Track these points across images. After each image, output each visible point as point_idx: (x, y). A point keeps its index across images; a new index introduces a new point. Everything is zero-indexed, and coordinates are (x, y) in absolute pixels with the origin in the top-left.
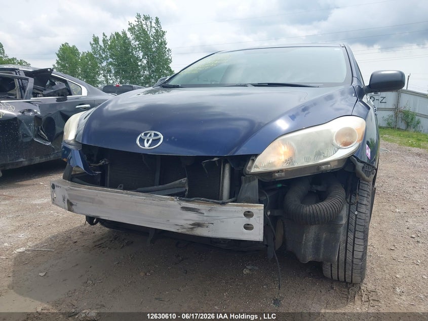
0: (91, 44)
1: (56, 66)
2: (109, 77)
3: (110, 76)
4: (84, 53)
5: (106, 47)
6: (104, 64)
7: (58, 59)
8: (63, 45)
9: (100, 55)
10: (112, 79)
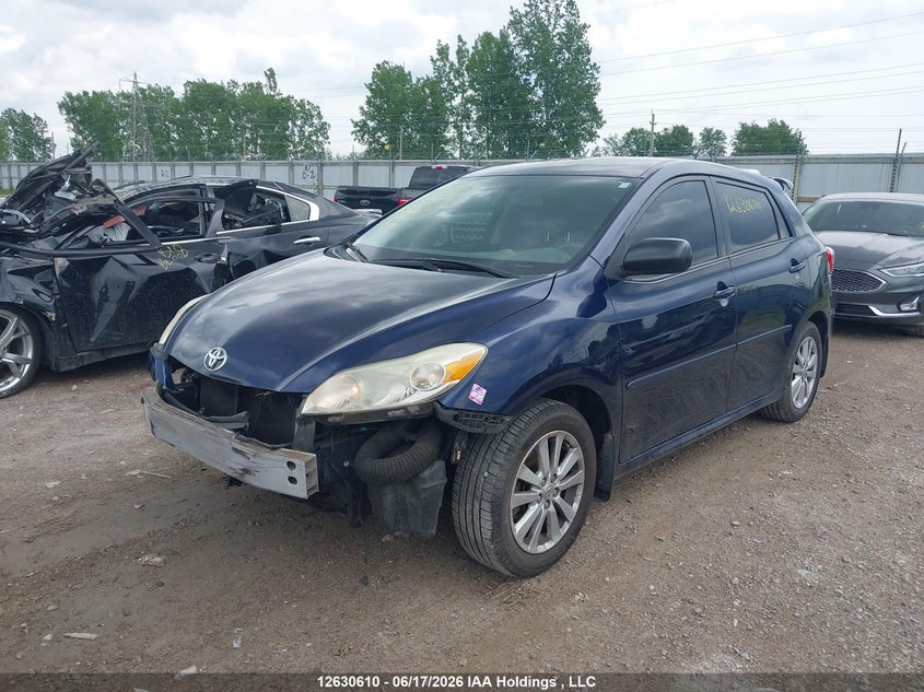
0: (432, 60)
1: (366, 109)
2: (465, 129)
3: (468, 128)
4: (419, 80)
5: (461, 64)
6: (457, 101)
7: (369, 94)
8: (378, 66)
9: (450, 83)
10: (470, 133)
